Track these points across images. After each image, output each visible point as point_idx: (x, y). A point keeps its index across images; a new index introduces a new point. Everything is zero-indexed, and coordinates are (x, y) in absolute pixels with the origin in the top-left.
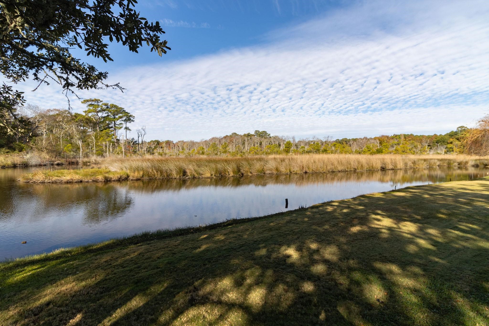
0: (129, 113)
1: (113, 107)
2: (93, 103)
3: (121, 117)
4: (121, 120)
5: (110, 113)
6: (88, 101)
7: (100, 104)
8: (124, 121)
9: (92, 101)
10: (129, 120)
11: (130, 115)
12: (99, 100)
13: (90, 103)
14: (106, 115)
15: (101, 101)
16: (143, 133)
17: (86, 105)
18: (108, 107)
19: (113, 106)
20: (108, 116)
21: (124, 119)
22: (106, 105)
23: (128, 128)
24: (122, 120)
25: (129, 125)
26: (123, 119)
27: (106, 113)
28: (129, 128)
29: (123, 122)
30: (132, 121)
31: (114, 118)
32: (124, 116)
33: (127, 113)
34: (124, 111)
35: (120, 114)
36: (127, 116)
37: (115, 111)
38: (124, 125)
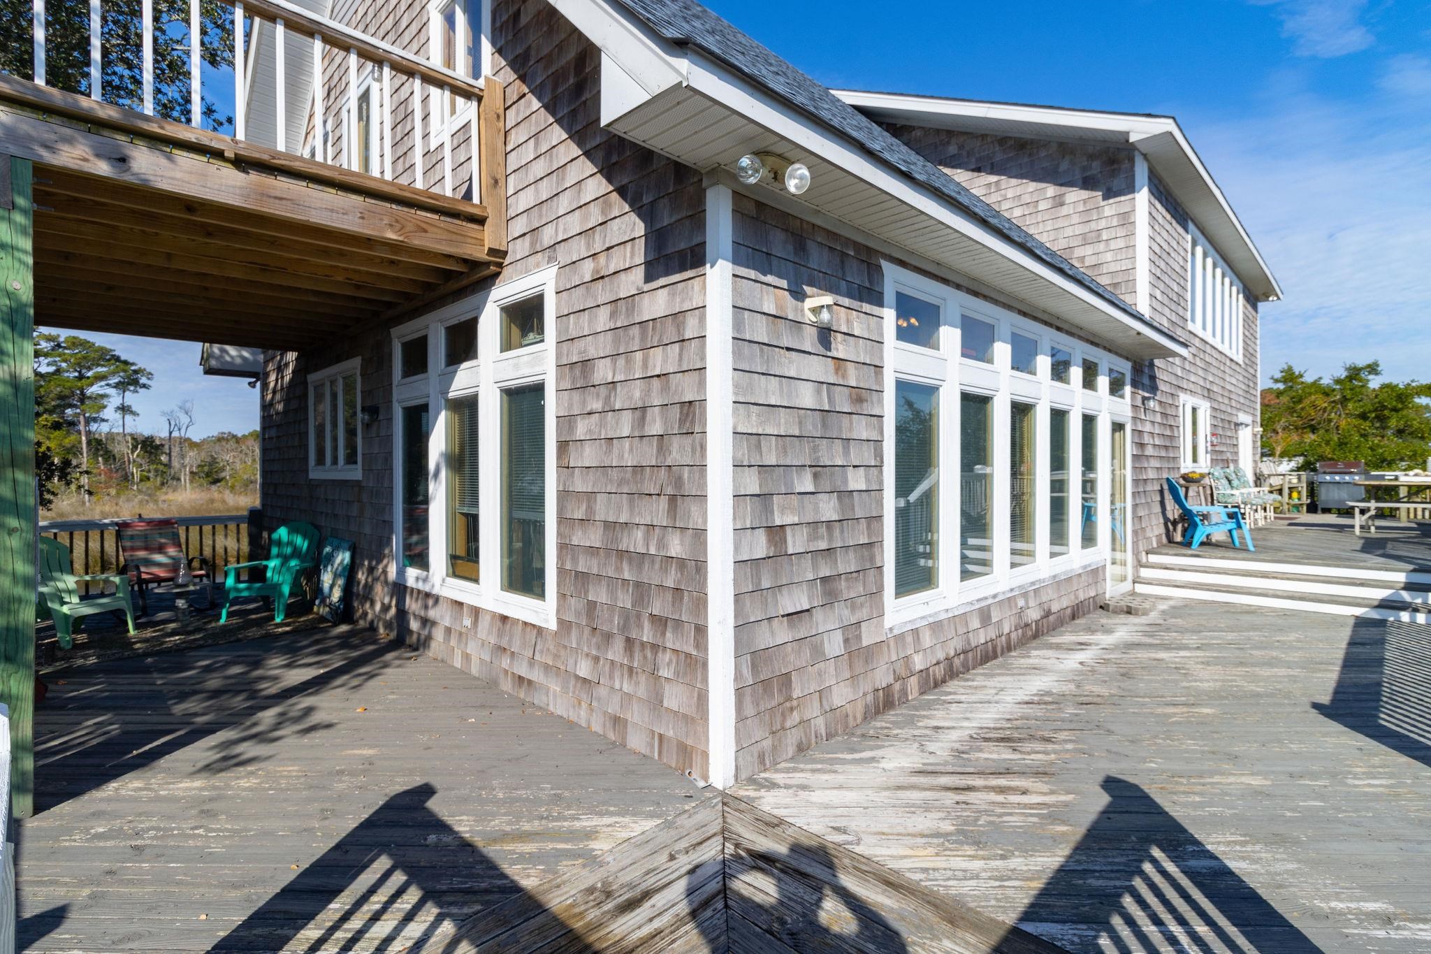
0: (133, 364)
1: (74, 344)
3: (101, 377)
4: (103, 383)
5: (64, 364)
8: (117, 386)
10: (135, 382)
11: (134, 367)
14: (51, 369)
16: (184, 420)
18: (59, 346)
19: (78, 342)
20: (58, 371)
21: (113, 380)
22: (50, 338)
23: (129, 407)
24: (107, 385)
25: (131, 398)
26: (111, 382)
27: (48, 364)
28: (134, 409)
29: (111, 391)
30: (144, 386)
31: (81, 377)
32: (114, 373)
33: (126, 363)
34: (117, 359)
35: (98, 365)
36: (125, 371)
37: (85, 358)
38: (115, 399)
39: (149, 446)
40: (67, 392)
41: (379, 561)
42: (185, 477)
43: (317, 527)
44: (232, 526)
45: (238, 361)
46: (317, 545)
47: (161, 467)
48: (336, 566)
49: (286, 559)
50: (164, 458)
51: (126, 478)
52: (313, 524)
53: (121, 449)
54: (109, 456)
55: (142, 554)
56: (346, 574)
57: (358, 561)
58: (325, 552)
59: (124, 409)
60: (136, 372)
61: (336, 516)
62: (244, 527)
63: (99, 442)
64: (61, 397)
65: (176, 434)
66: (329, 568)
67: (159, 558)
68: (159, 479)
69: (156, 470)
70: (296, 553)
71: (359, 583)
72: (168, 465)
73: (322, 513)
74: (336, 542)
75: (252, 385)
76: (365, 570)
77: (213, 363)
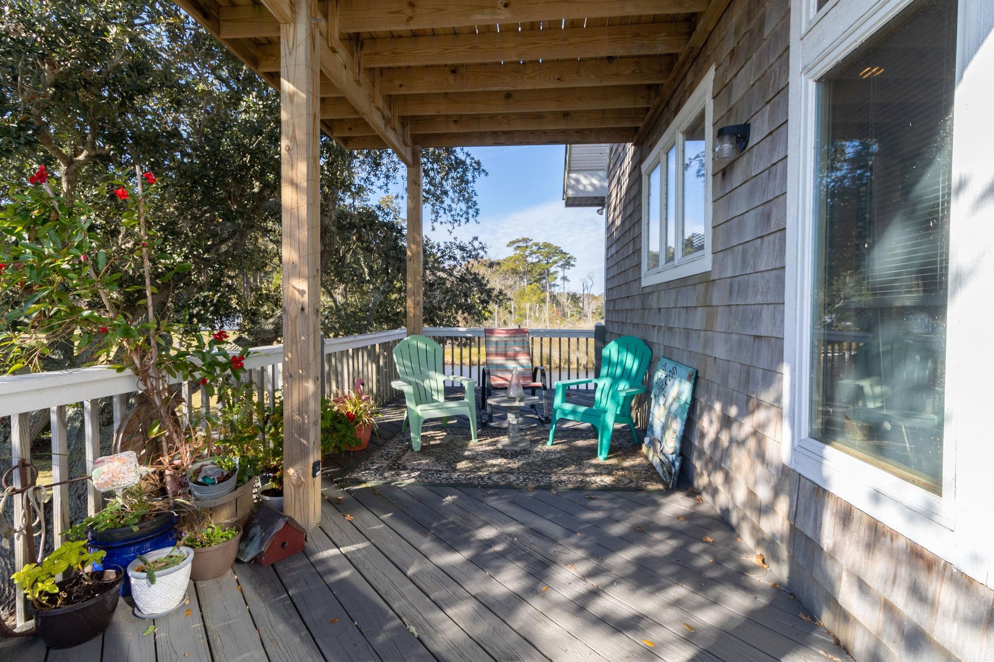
2: (521, 244)
3: (555, 262)
4: (556, 265)
5: (541, 257)
6: (514, 242)
7: (530, 244)
8: (561, 266)
9: (520, 241)
10: (569, 264)
11: (568, 256)
12: (528, 239)
13: (517, 244)
14: (537, 260)
15: (531, 240)
16: (590, 283)
17: (512, 248)
18: (540, 248)
19: (547, 245)
20: (539, 261)
21: (560, 264)
22: (536, 245)
24: (558, 266)
25: (567, 272)
27: (536, 257)
28: (568, 278)
29: (559, 269)
30: (573, 265)
31: (548, 263)
32: (560, 259)
33: (565, 254)
34: (561, 252)
35: (555, 256)
36: (565, 258)
37: (549, 253)
38: (560, 275)
39: (574, 298)
40: (542, 271)
41: (746, 411)
42: (590, 315)
43: (649, 345)
44: (583, 340)
45: (590, 188)
46: (649, 366)
47: (579, 309)
48: (670, 400)
49: (615, 380)
50: (581, 304)
51: (564, 315)
52: (644, 341)
53: (563, 300)
54: (558, 304)
55: (499, 360)
56: (685, 416)
57: (702, 400)
58: (656, 379)
59: (564, 278)
60: (569, 258)
61: (670, 329)
62: (592, 341)
63: (555, 296)
64: (540, 274)
65: (586, 292)
66: (662, 401)
67: (511, 365)
68: (578, 316)
69: (577, 311)
70: (626, 374)
71: (703, 436)
72: (582, 309)
73: (654, 326)
74: (670, 365)
75: (600, 212)
76: (715, 417)
77: (570, 193)
